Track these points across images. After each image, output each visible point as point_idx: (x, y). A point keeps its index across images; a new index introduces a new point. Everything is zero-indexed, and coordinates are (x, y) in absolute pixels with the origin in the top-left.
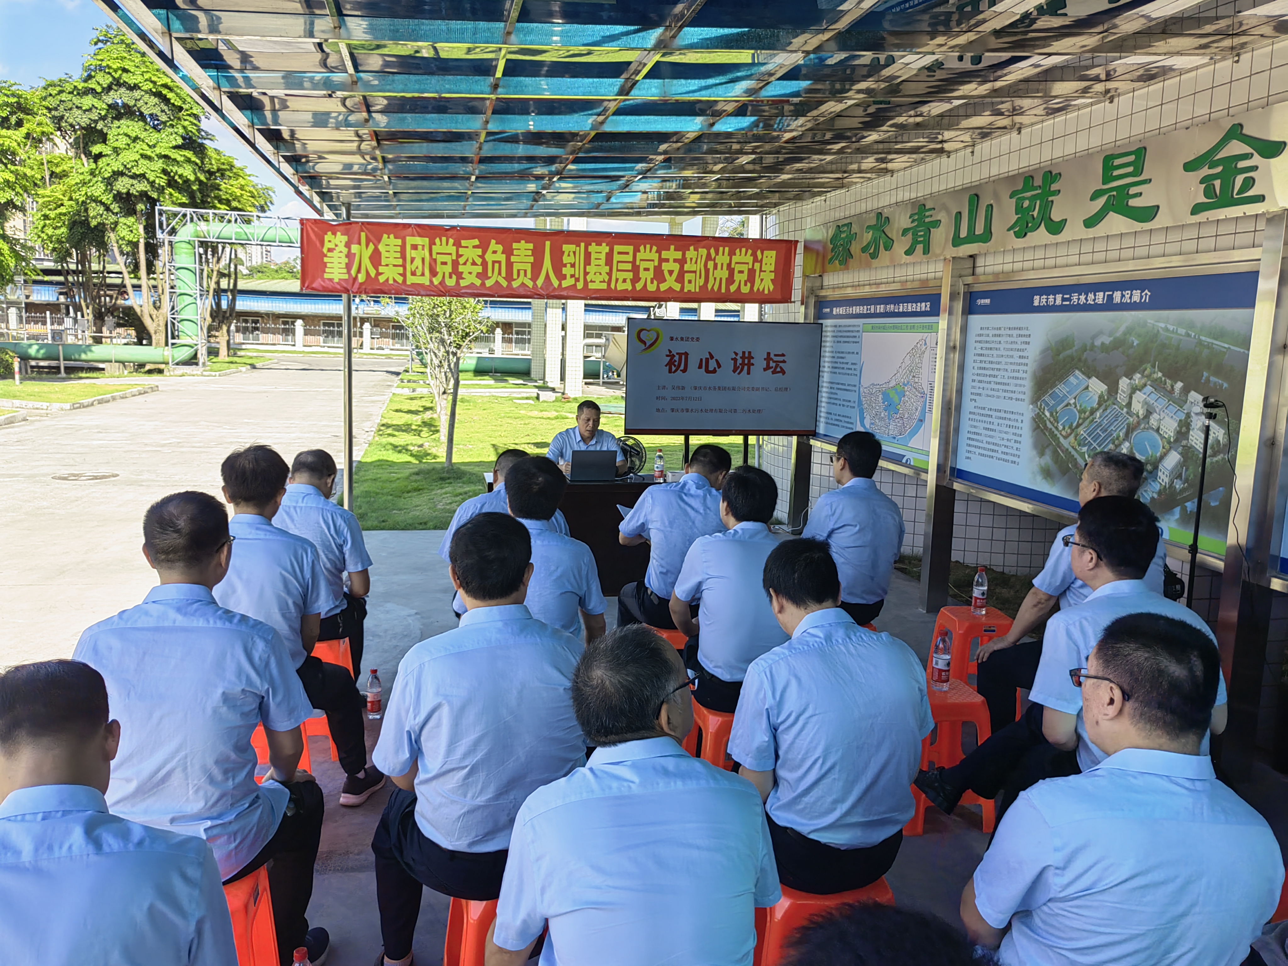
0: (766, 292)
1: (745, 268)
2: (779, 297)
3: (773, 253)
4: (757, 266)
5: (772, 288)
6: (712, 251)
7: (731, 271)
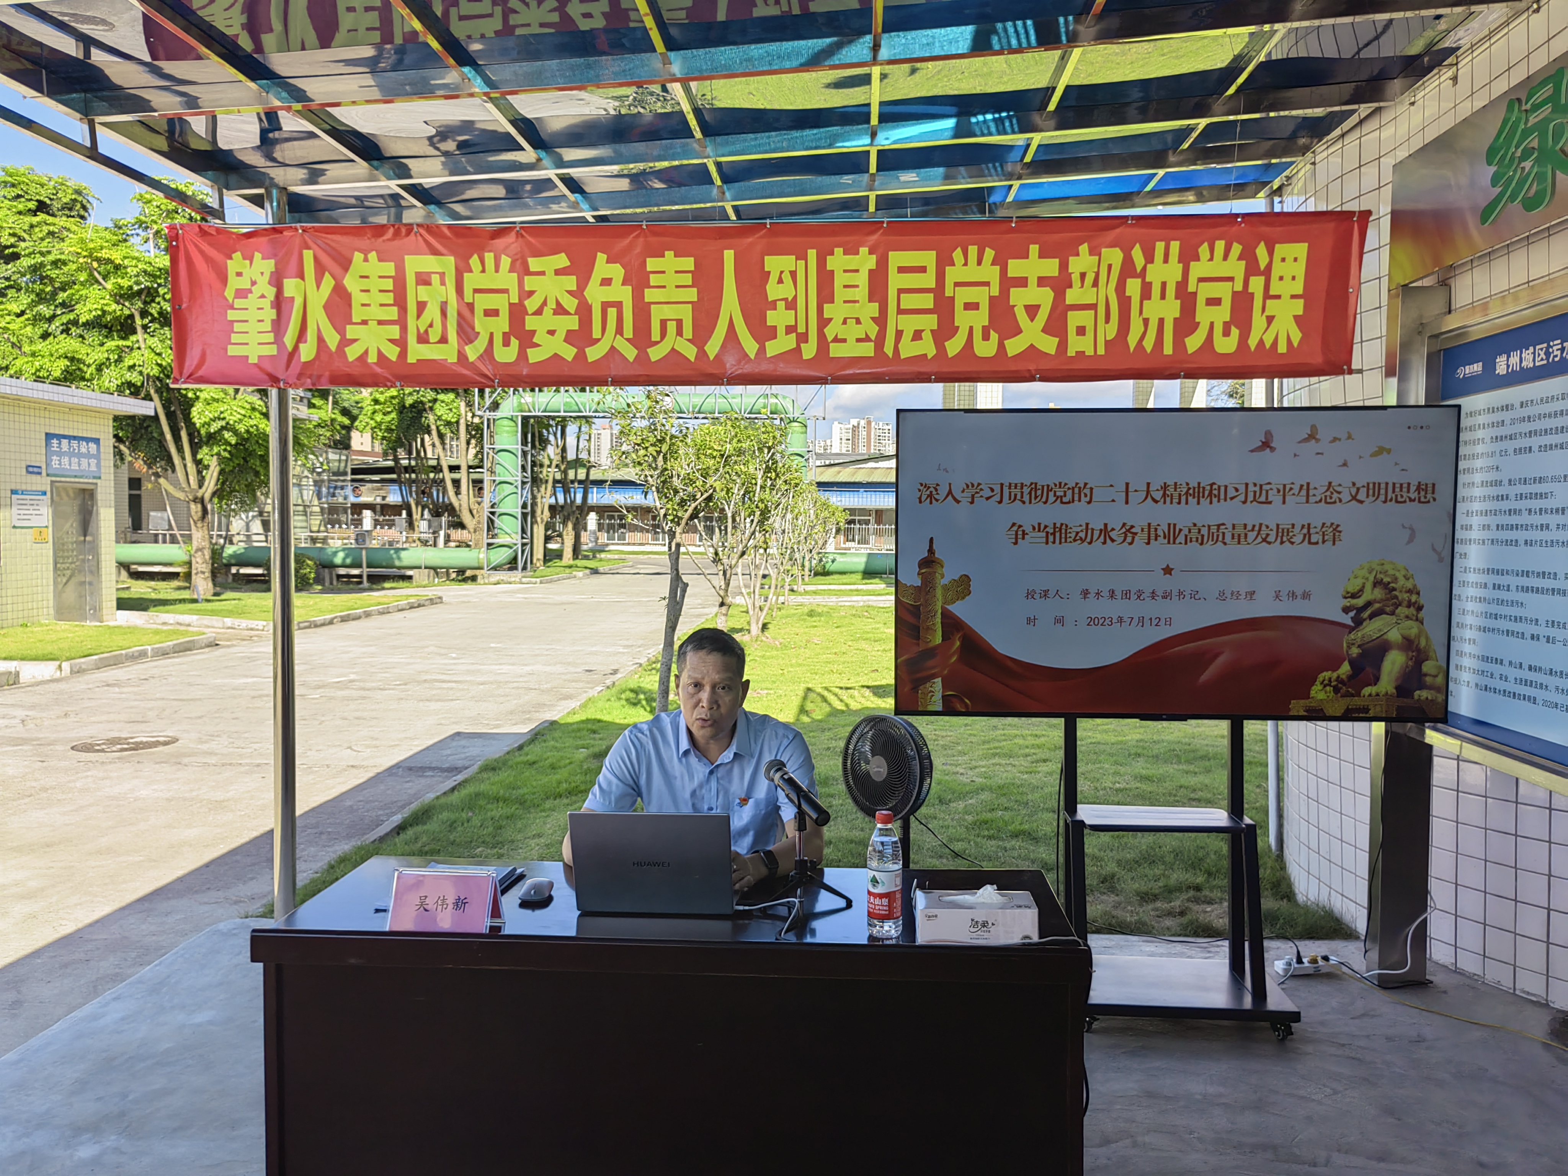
0: (1282, 348)
1: (1224, 291)
2: (1317, 359)
3: (1301, 250)
4: (1257, 284)
5: (1296, 337)
6: (1137, 254)
7: (1187, 300)
